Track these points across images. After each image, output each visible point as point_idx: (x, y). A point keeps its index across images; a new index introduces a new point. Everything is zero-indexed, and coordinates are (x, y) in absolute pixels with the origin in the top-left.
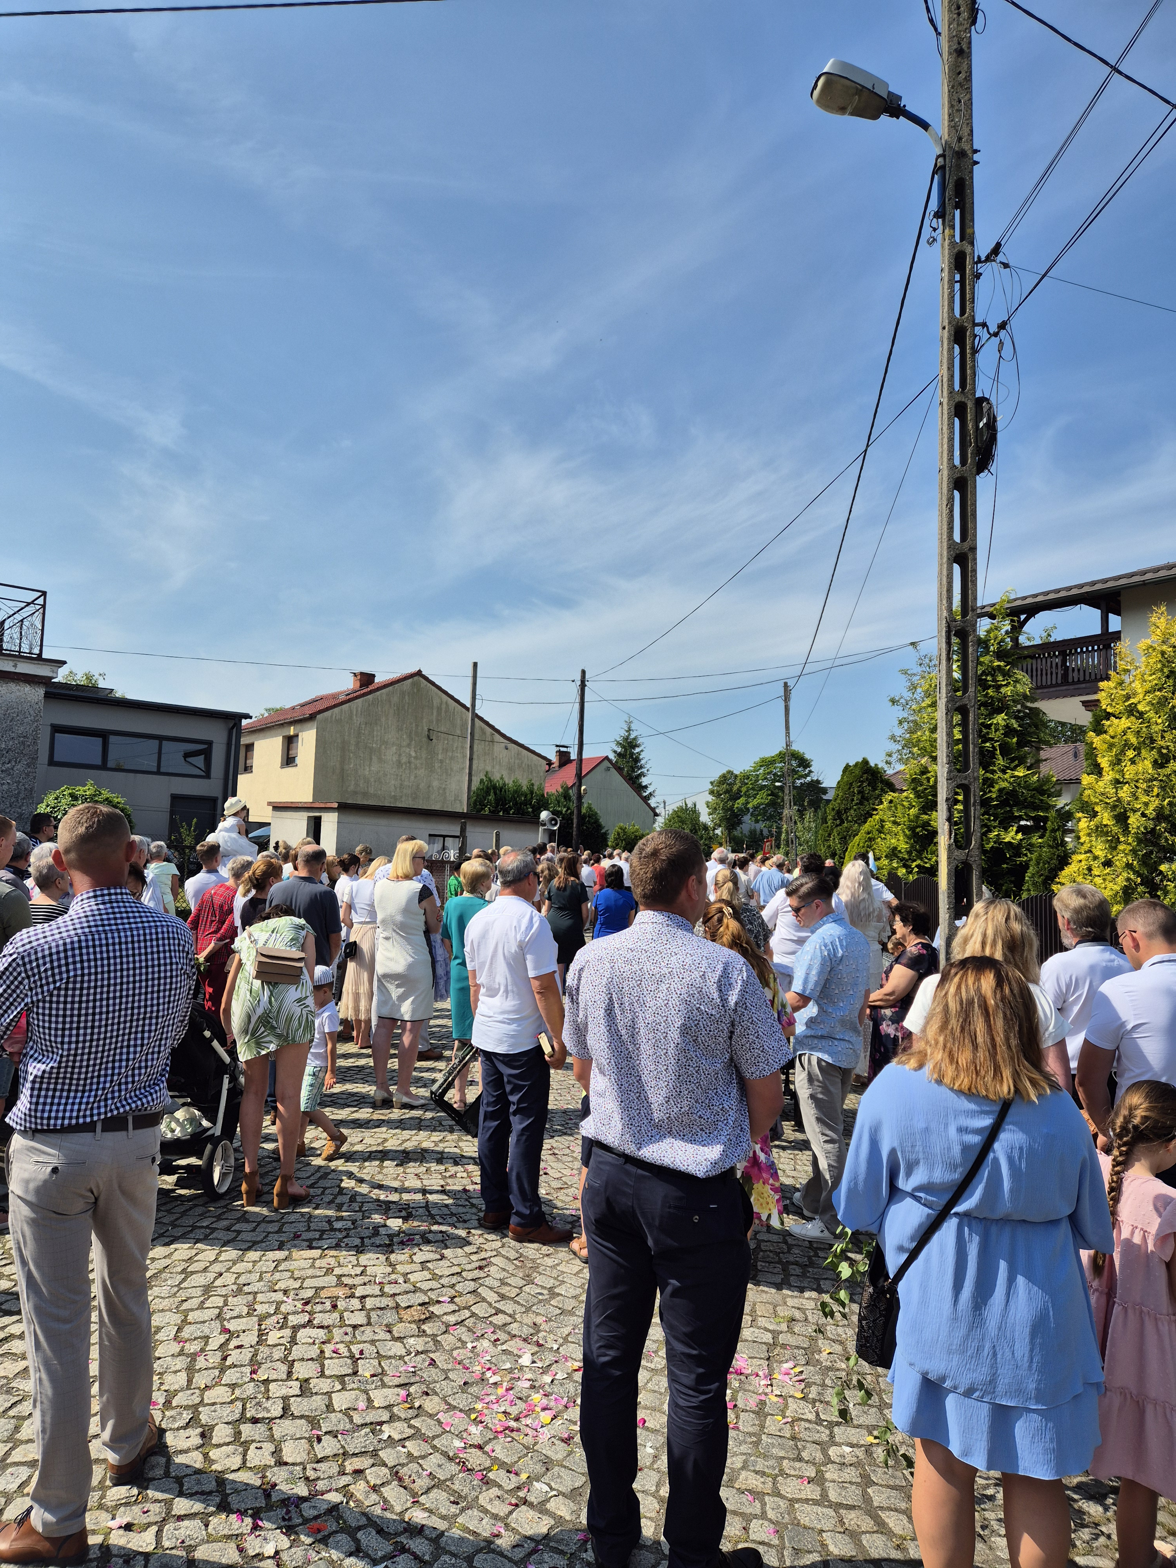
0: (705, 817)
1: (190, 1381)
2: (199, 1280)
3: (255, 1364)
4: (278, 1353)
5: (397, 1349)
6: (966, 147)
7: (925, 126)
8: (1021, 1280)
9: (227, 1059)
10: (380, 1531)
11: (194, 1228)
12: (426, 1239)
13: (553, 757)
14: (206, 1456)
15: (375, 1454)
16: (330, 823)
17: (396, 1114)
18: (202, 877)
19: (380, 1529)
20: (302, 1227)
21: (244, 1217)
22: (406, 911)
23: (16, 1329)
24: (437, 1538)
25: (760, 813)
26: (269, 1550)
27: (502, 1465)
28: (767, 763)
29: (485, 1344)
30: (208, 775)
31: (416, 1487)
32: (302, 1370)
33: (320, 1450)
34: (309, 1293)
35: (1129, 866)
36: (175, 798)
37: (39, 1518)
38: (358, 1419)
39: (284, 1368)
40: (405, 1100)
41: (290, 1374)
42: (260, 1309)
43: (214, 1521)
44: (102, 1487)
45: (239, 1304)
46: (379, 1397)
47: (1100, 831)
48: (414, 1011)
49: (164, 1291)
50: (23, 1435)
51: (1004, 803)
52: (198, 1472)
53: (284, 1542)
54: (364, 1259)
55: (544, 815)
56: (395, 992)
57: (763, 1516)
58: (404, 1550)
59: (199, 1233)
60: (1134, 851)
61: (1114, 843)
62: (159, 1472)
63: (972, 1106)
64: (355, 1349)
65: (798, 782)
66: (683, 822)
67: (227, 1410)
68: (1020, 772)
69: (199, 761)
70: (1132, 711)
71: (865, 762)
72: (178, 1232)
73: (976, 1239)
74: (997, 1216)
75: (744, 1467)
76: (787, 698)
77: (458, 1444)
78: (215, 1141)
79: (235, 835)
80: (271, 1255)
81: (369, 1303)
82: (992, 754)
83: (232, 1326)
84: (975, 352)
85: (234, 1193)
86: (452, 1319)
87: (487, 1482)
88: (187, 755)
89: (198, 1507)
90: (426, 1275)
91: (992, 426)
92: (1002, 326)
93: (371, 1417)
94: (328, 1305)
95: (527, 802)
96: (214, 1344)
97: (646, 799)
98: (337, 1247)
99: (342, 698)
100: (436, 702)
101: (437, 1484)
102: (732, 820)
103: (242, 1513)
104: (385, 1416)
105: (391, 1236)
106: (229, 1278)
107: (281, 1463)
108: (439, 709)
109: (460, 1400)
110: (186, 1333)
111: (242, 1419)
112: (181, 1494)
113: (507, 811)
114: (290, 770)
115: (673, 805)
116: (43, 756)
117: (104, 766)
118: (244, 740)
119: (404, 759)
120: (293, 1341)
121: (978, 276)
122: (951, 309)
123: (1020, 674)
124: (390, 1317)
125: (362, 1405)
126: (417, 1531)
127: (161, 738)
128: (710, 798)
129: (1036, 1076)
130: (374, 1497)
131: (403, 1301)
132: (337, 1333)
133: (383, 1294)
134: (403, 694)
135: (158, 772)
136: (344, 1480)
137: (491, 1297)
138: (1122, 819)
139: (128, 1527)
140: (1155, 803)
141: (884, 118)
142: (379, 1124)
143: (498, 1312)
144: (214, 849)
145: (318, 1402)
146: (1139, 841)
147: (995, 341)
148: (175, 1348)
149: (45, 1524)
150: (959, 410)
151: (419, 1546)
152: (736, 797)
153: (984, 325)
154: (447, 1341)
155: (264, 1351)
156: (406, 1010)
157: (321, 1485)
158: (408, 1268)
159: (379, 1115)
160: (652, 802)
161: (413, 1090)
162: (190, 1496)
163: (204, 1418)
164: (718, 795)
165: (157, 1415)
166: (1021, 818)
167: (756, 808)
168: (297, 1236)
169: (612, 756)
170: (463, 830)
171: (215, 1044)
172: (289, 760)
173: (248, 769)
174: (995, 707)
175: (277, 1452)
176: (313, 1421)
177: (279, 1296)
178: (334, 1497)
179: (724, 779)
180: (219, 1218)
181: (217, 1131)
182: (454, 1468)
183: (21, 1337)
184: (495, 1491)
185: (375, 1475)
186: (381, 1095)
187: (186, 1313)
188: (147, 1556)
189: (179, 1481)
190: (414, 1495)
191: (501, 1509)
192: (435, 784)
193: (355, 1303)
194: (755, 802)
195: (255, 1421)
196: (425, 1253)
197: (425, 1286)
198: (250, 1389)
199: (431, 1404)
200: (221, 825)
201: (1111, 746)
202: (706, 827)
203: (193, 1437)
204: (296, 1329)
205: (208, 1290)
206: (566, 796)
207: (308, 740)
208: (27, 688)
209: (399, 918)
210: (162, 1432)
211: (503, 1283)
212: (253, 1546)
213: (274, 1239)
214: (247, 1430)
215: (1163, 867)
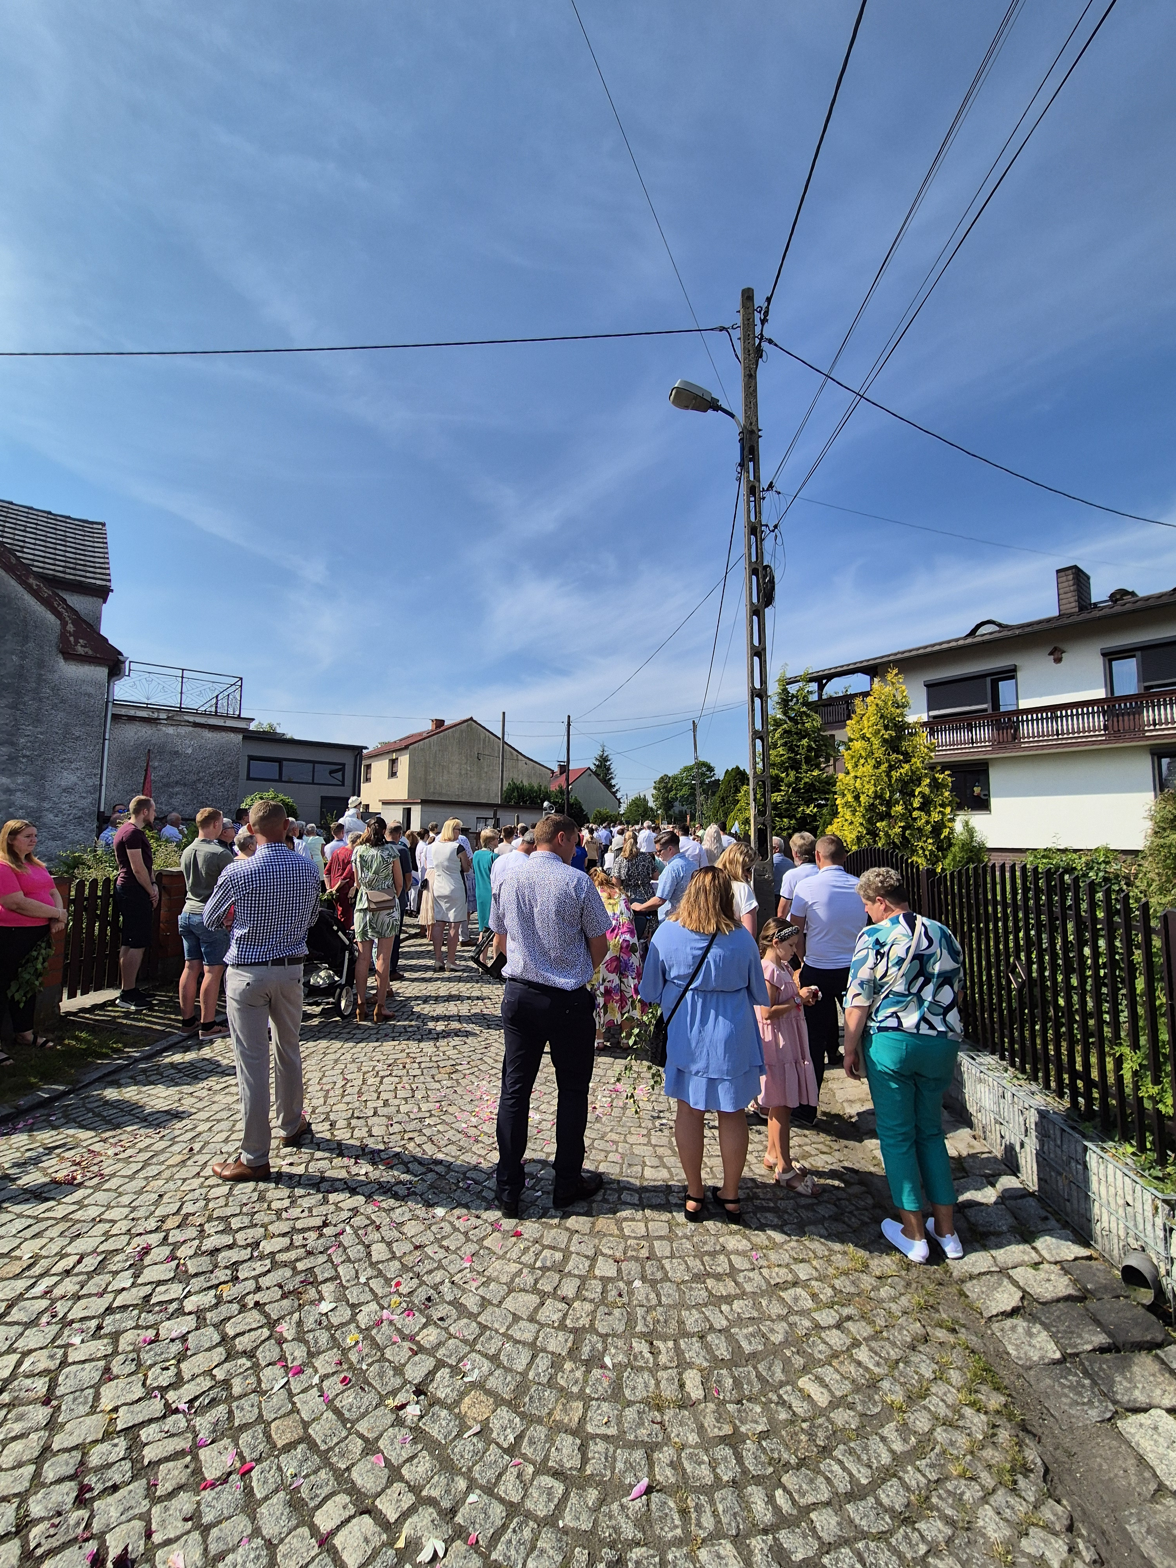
0: (651, 804)
1: (325, 1102)
2: (333, 1057)
3: (360, 1093)
4: (373, 1088)
5: (438, 1086)
6: (755, 429)
7: (732, 416)
8: (720, 1018)
9: (347, 942)
10: (420, 1163)
11: (330, 1033)
12: (457, 1033)
13: (556, 769)
14: (332, 1134)
15: (420, 1131)
16: (416, 812)
17: (447, 974)
18: (333, 843)
19: (420, 1162)
20: (389, 1031)
21: (358, 1027)
22: (450, 859)
23: (233, 1082)
24: (449, 1166)
25: (684, 800)
26: (363, 1172)
27: (486, 1134)
28: (688, 769)
29: (484, 1082)
30: (343, 785)
31: (440, 1144)
32: (384, 1096)
33: (391, 1130)
34: (391, 1061)
35: (861, 824)
36: (324, 799)
37: (245, 1157)
38: (412, 1116)
39: (376, 1095)
40: (452, 966)
41: (378, 1098)
42: (364, 1069)
43: (335, 1161)
44: (278, 1148)
45: (353, 1067)
46: (425, 1107)
47: (847, 804)
48: (455, 917)
49: (313, 1062)
50: (237, 1128)
51: (807, 791)
52: (328, 1140)
53: (371, 1168)
54: (422, 1045)
55: (546, 804)
56: (444, 906)
57: (617, 1151)
58: (431, 1170)
59: (333, 1035)
60: (863, 816)
61: (854, 812)
62: (308, 1141)
63: (697, 937)
64: (414, 1086)
65: (707, 781)
66: (638, 806)
67: (344, 1113)
68: (815, 773)
69: (339, 775)
70: (863, 737)
71: (738, 768)
72: (322, 1035)
73: (700, 1000)
74: (709, 989)
75: (611, 1131)
76: (695, 731)
77: (464, 1125)
78: (342, 987)
79: (355, 819)
80: (371, 1044)
81: (423, 1065)
82: (800, 763)
83: (348, 1077)
84: (762, 540)
85: (353, 1015)
86: (468, 1072)
87: (477, 1141)
88: (331, 772)
89: (327, 1155)
90: (456, 1051)
91: (772, 581)
92: (776, 527)
93: (420, 1115)
94: (401, 1066)
95: (538, 797)
96: (339, 1085)
97: (614, 793)
98: (408, 1039)
99: (425, 735)
100: (482, 736)
101: (451, 1142)
102: (667, 804)
103: (350, 1157)
104: (428, 1115)
105: (438, 1034)
106: (348, 1056)
107: (371, 1136)
108: (484, 741)
109: (469, 1108)
110: (324, 1081)
111: (352, 1117)
112: (319, 1150)
113: (525, 802)
114: (393, 780)
115: (632, 796)
116: (243, 774)
117: (280, 780)
118: (364, 763)
119: (463, 772)
120: (381, 1083)
121: (764, 498)
122: (749, 517)
123: (815, 716)
124: (434, 1071)
125: (415, 1110)
126: (440, 1162)
127: (314, 762)
128: (654, 792)
129: (728, 922)
130: (418, 1149)
131: (441, 1064)
132: (405, 1079)
133: (431, 1061)
134: (462, 731)
135: (313, 783)
136: (403, 1142)
137: (490, 1061)
138: (857, 798)
139: (291, 1164)
140: (873, 789)
141: (710, 411)
142: (437, 979)
143: (493, 1068)
144: (341, 827)
145: (392, 1110)
146: (867, 810)
147: (773, 534)
148: (319, 1087)
149: (248, 1160)
150: (755, 572)
151: (439, 1169)
152: (669, 791)
153: (767, 526)
154: (464, 1082)
155: (365, 1088)
156: (451, 916)
157: (391, 1145)
158: (445, 1049)
159: (436, 975)
160: (619, 795)
161: (458, 962)
162: (323, 1151)
163: (332, 1118)
164: (659, 789)
165: (307, 1118)
166: (817, 800)
167: (682, 797)
168: (386, 1035)
169: (593, 767)
170: (495, 814)
171: (340, 933)
172: (393, 774)
173: (368, 780)
174: (803, 735)
175: (370, 1131)
176: (389, 1118)
177: (375, 1063)
178: (398, 1150)
179: (662, 780)
180: (344, 1028)
181: (343, 981)
182: (461, 1136)
183: (237, 1085)
184: (481, 1145)
185: (418, 1140)
186: (439, 964)
187: (324, 1072)
188: (300, 1176)
189: (318, 1145)
190: (439, 1147)
191: (483, 1152)
192: (483, 786)
193: (416, 1065)
194: (681, 793)
195: (358, 1118)
196: (457, 1041)
197: (454, 1057)
198: (357, 1104)
199: (451, 1109)
200: (347, 813)
201: (853, 757)
202: (652, 809)
203: (327, 1126)
204: (383, 1077)
205: (336, 1061)
206: (561, 792)
207: (404, 761)
208: (232, 735)
209: (446, 863)
210: (310, 1124)
211: (497, 1054)
212: (354, 1170)
213: (373, 1037)
214: (354, 1122)
215: (878, 824)
